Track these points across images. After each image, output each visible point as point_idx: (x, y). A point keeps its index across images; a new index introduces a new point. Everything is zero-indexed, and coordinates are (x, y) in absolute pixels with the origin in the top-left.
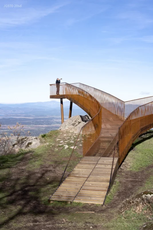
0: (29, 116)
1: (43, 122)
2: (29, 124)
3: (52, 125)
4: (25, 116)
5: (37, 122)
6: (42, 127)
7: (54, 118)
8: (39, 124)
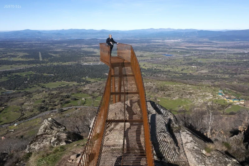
0: (137, 38)
1: (145, 42)
2: (136, 43)
3: (150, 44)
4: (134, 38)
5: (141, 42)
6: (145, 45)
7: (152, 39)
8: (143, 43)
